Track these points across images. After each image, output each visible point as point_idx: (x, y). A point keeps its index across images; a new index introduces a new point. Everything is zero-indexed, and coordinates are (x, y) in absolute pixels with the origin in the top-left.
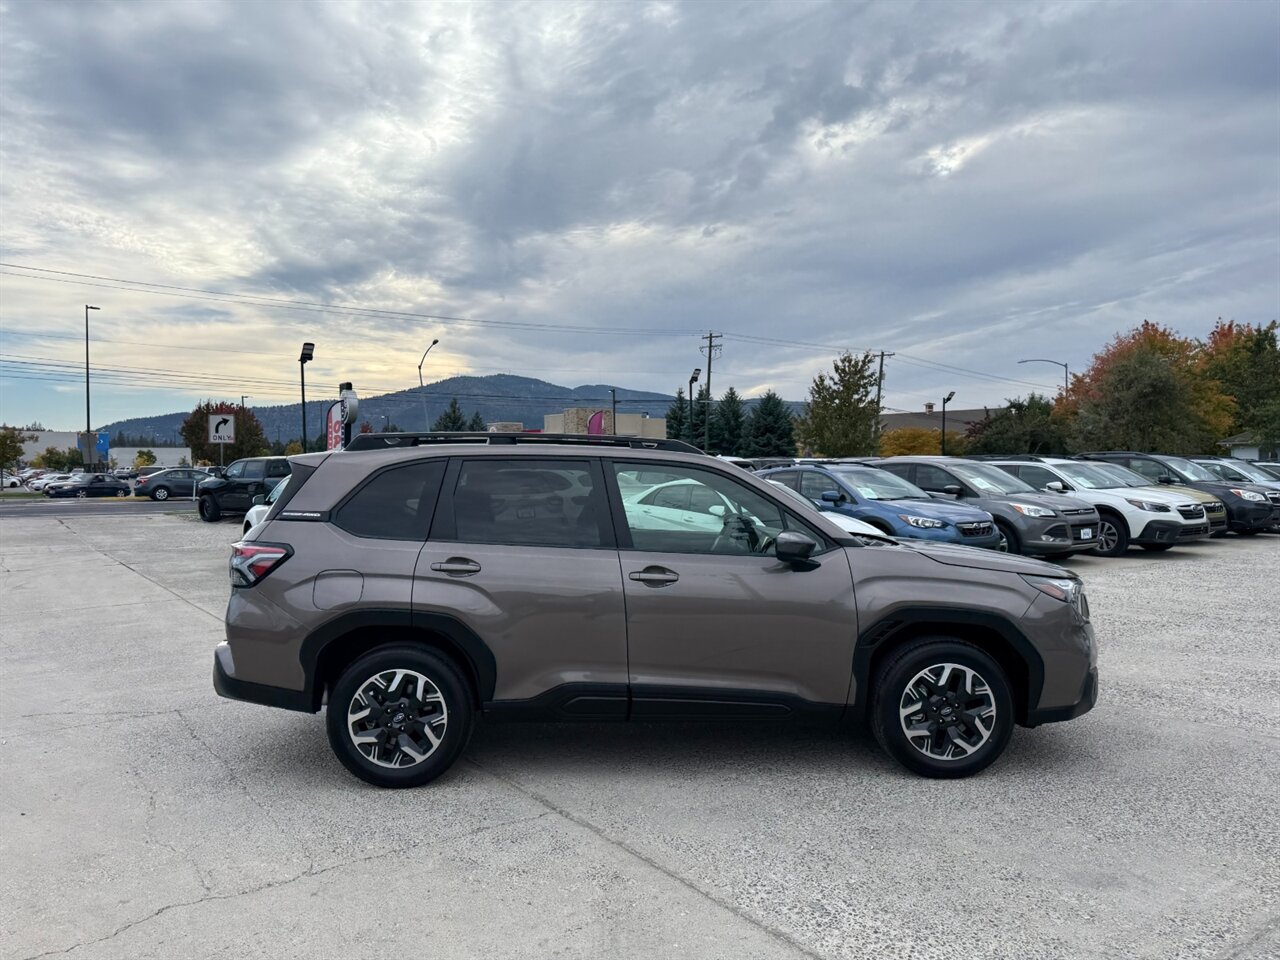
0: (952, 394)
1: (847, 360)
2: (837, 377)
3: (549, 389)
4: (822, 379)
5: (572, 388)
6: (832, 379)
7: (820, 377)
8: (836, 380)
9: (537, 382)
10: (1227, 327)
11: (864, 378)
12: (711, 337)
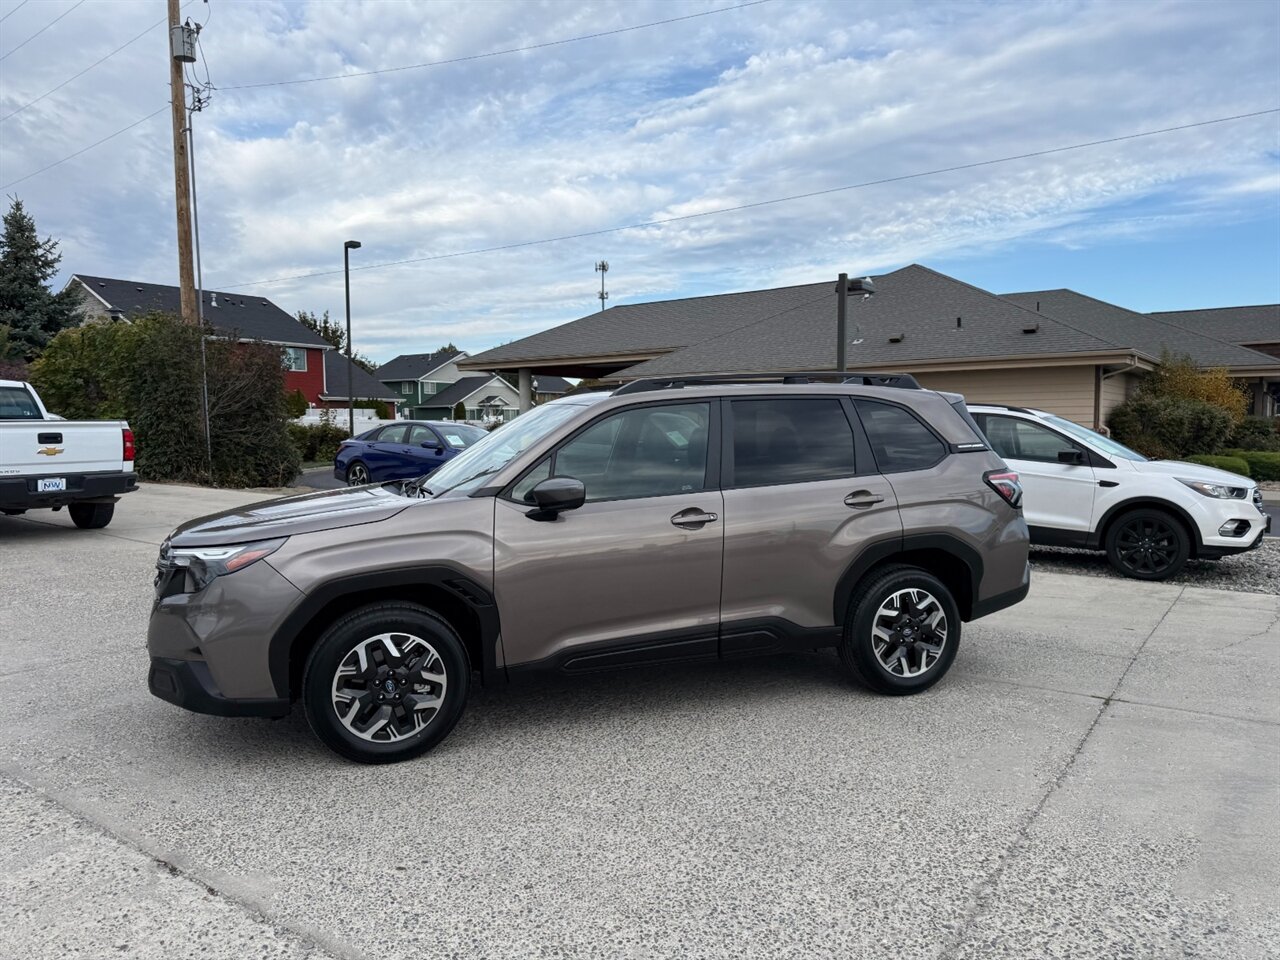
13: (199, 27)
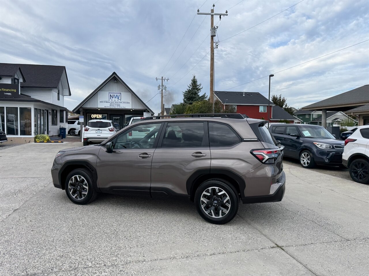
13: (217, 27)
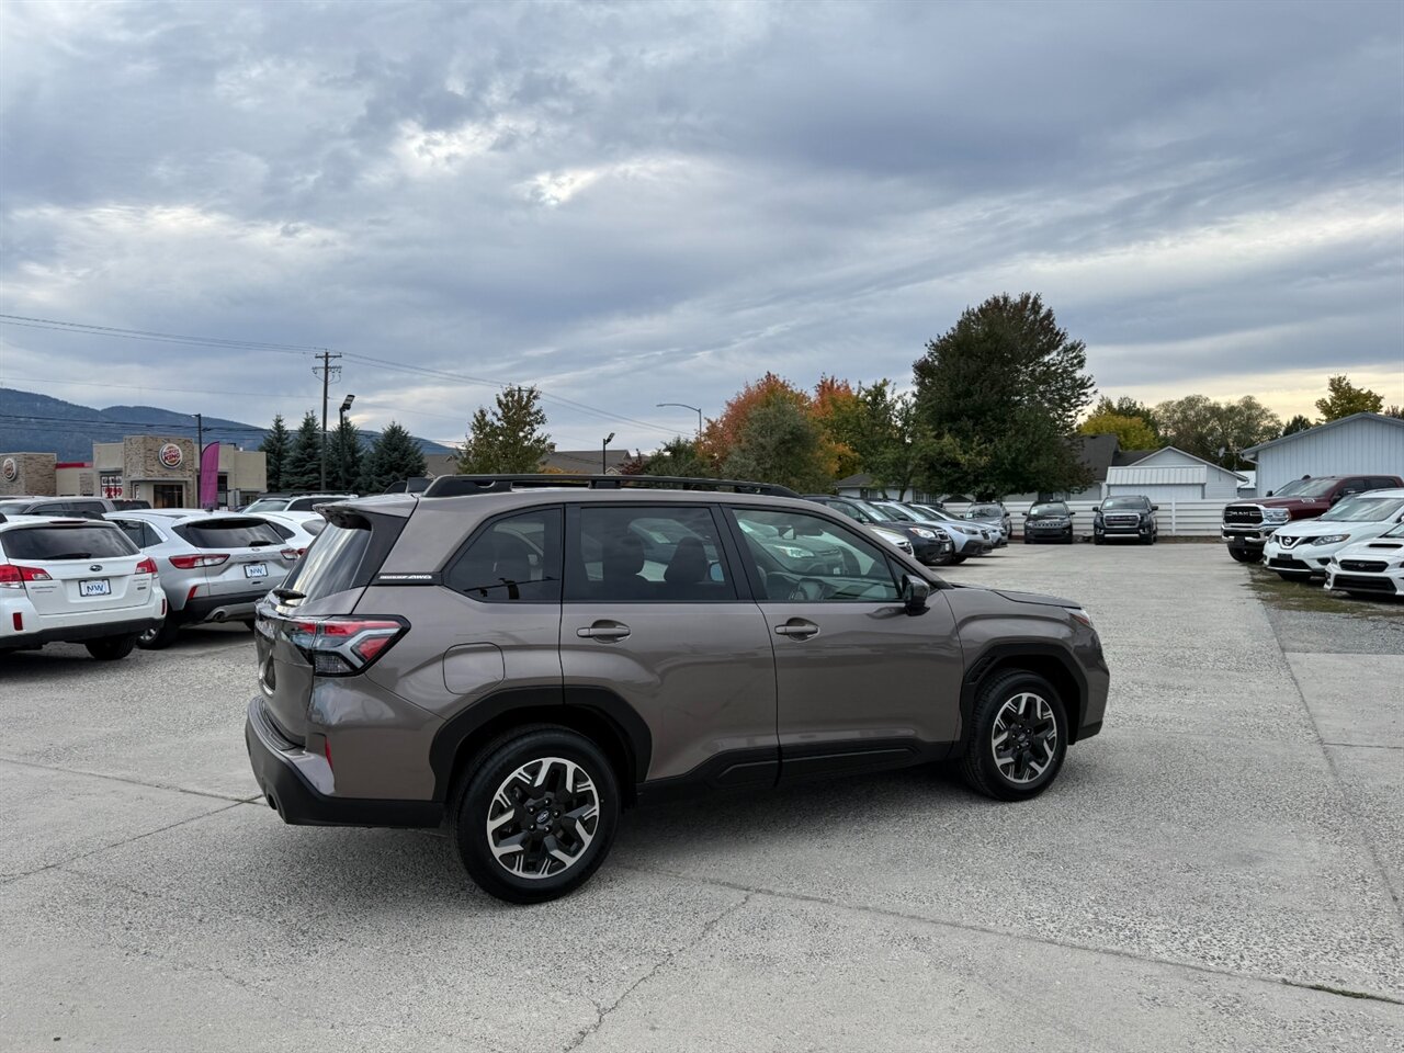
0: (612, 435)
1: (509, 394)
2: (500, 412)
3: (64, 408)
4: (483, 414)
5: (100, 409)
6: (494, 414)
7: (481, 412)
8: (500, 416)
9: (45, 399)
10: (829, 381)
11: (530, 414)
12: (327, 356)
